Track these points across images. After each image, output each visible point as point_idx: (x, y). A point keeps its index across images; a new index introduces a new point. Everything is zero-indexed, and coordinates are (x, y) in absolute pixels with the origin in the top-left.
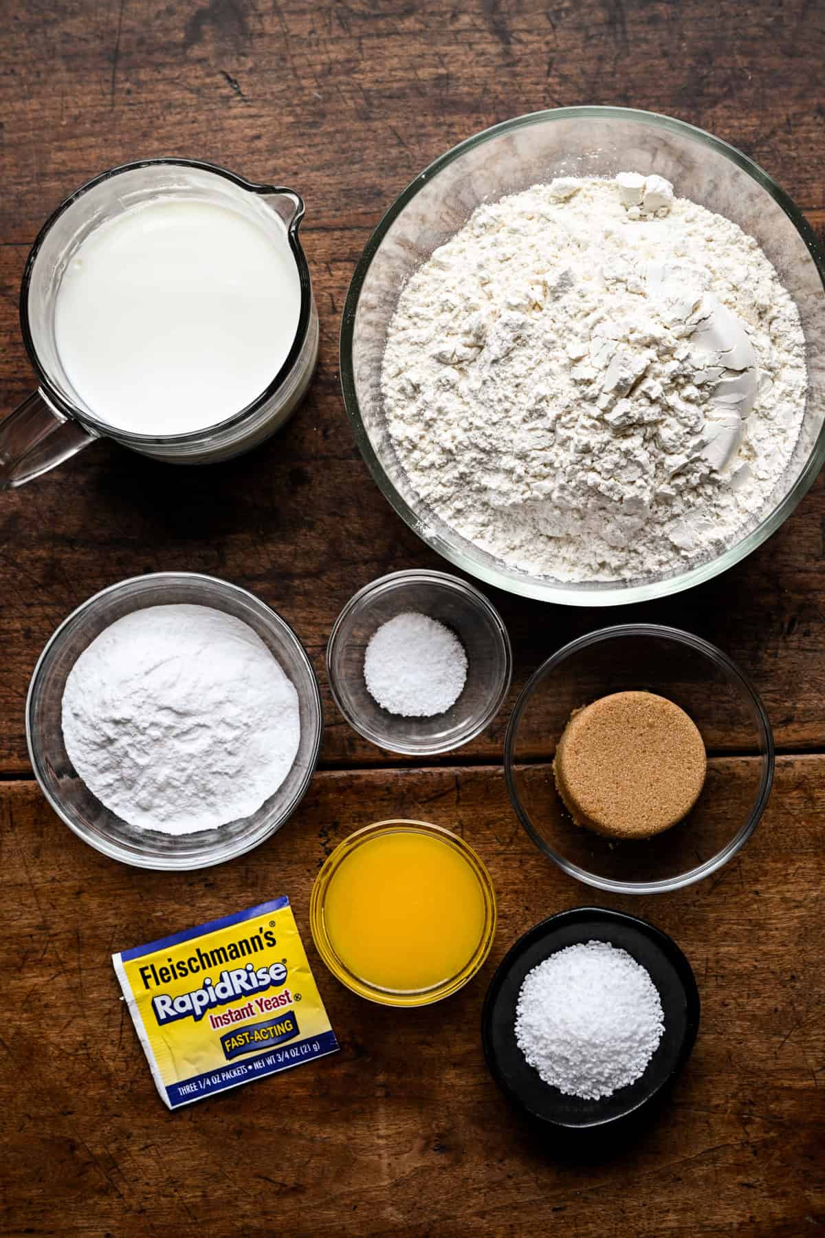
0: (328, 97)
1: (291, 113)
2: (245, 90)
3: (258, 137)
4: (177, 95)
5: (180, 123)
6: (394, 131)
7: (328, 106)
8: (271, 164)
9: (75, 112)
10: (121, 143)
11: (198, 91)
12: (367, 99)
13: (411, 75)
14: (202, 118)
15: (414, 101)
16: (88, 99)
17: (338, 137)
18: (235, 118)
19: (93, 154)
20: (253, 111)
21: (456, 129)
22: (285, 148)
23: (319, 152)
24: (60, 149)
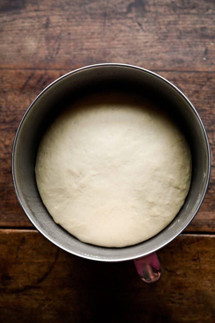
0: (169, 31)
1: (157, 35)
2: (144, 28)
3: (147, 42)
4: (123, 28)
5: (124, 36)
6: (188, 43)
7: (169, 34)
8: (151, 50)
9: (92, 31)
10: (106, 41)
11: (130, 27)
12: (180, 32)
13: (194, 26)
14: (131, 35)
15: (194, 34)
16: (96, 27)
17: (172, 44)
18: (141, 36)
19: (97, 44)
20: (146, 34)
21: (207, 43)
22: (155, 46)
23: (166, 48)
24: (87, 42)
